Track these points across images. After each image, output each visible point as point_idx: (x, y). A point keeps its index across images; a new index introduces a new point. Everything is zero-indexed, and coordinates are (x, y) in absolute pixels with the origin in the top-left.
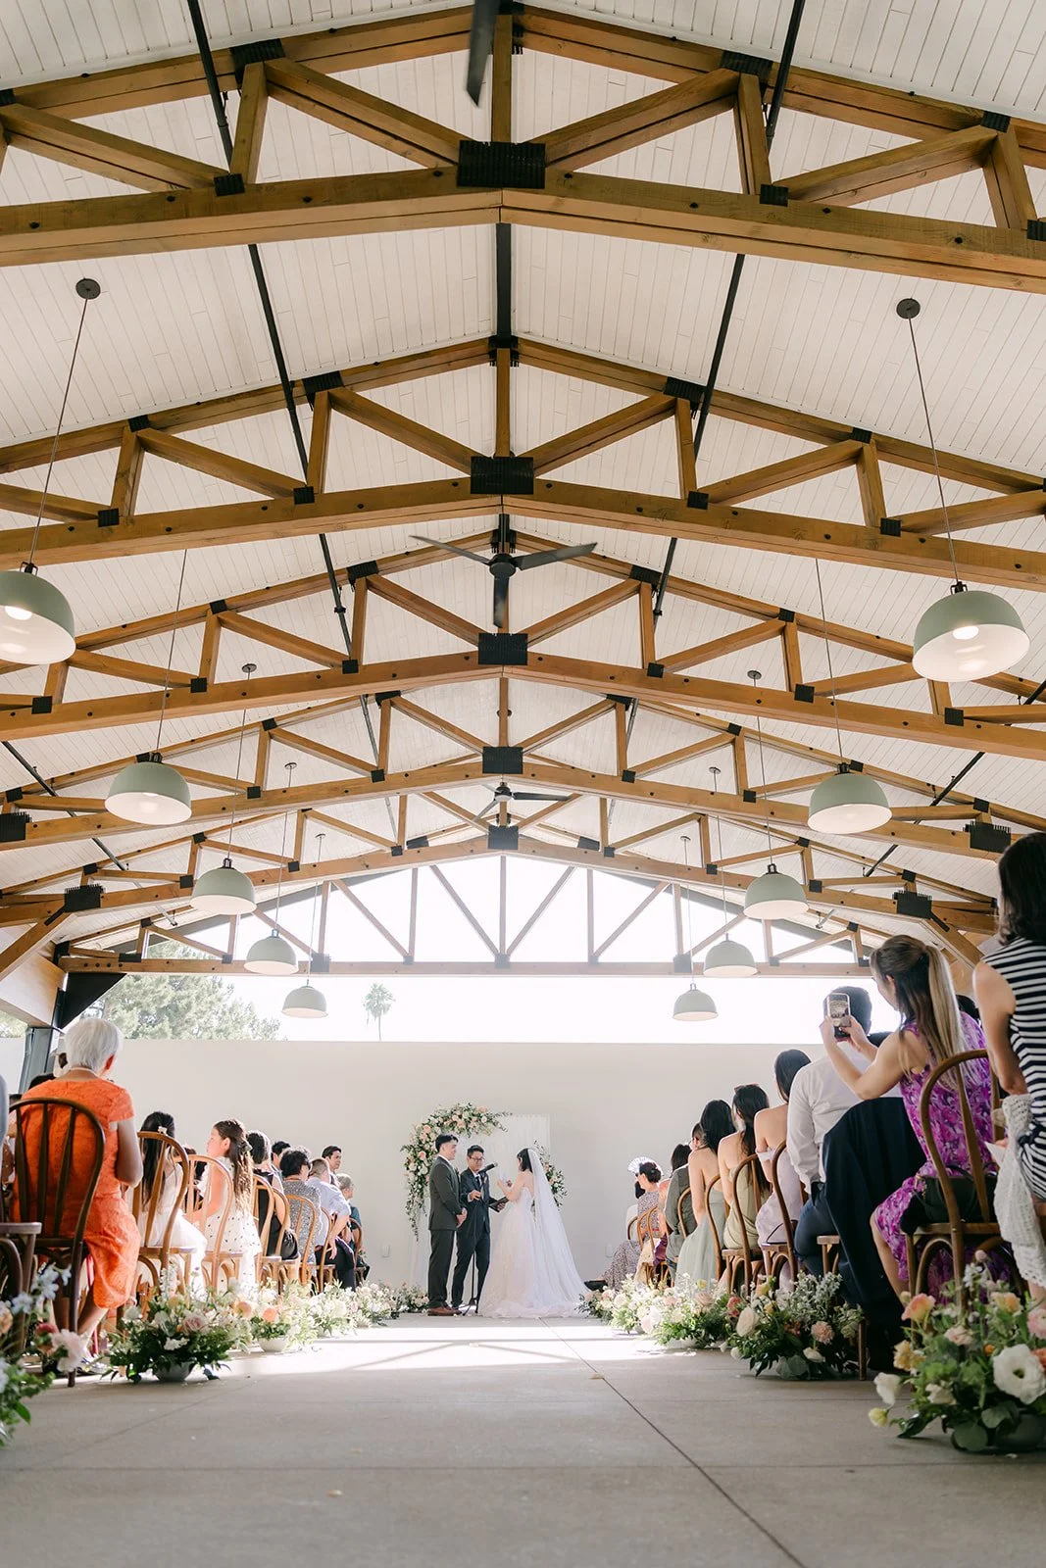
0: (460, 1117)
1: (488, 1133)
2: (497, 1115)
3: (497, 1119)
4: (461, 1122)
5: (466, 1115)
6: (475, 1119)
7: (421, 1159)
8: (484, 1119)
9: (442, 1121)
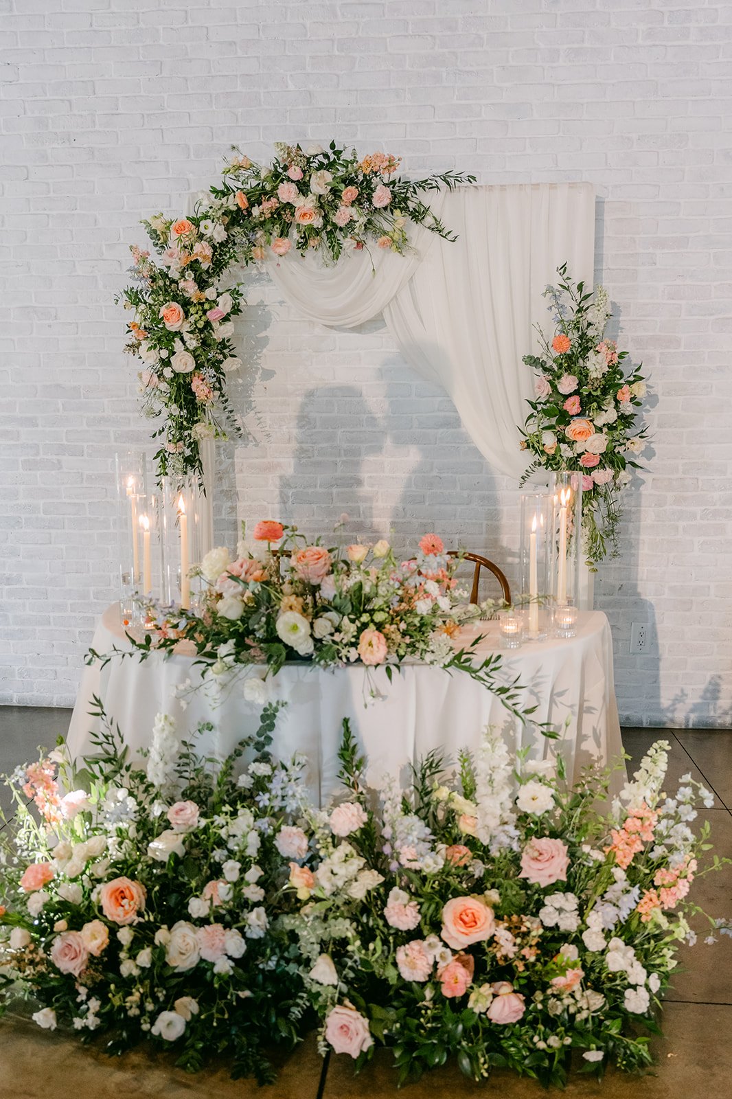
0: (303, 188)
1: (401, 244)
2: (423, 184)
3: (426, 198)
4: (305, 204)
5: (320, 183)
6: (350, 193)
7: (172, 325)
8: (381, 197)
9: (243, 203)
